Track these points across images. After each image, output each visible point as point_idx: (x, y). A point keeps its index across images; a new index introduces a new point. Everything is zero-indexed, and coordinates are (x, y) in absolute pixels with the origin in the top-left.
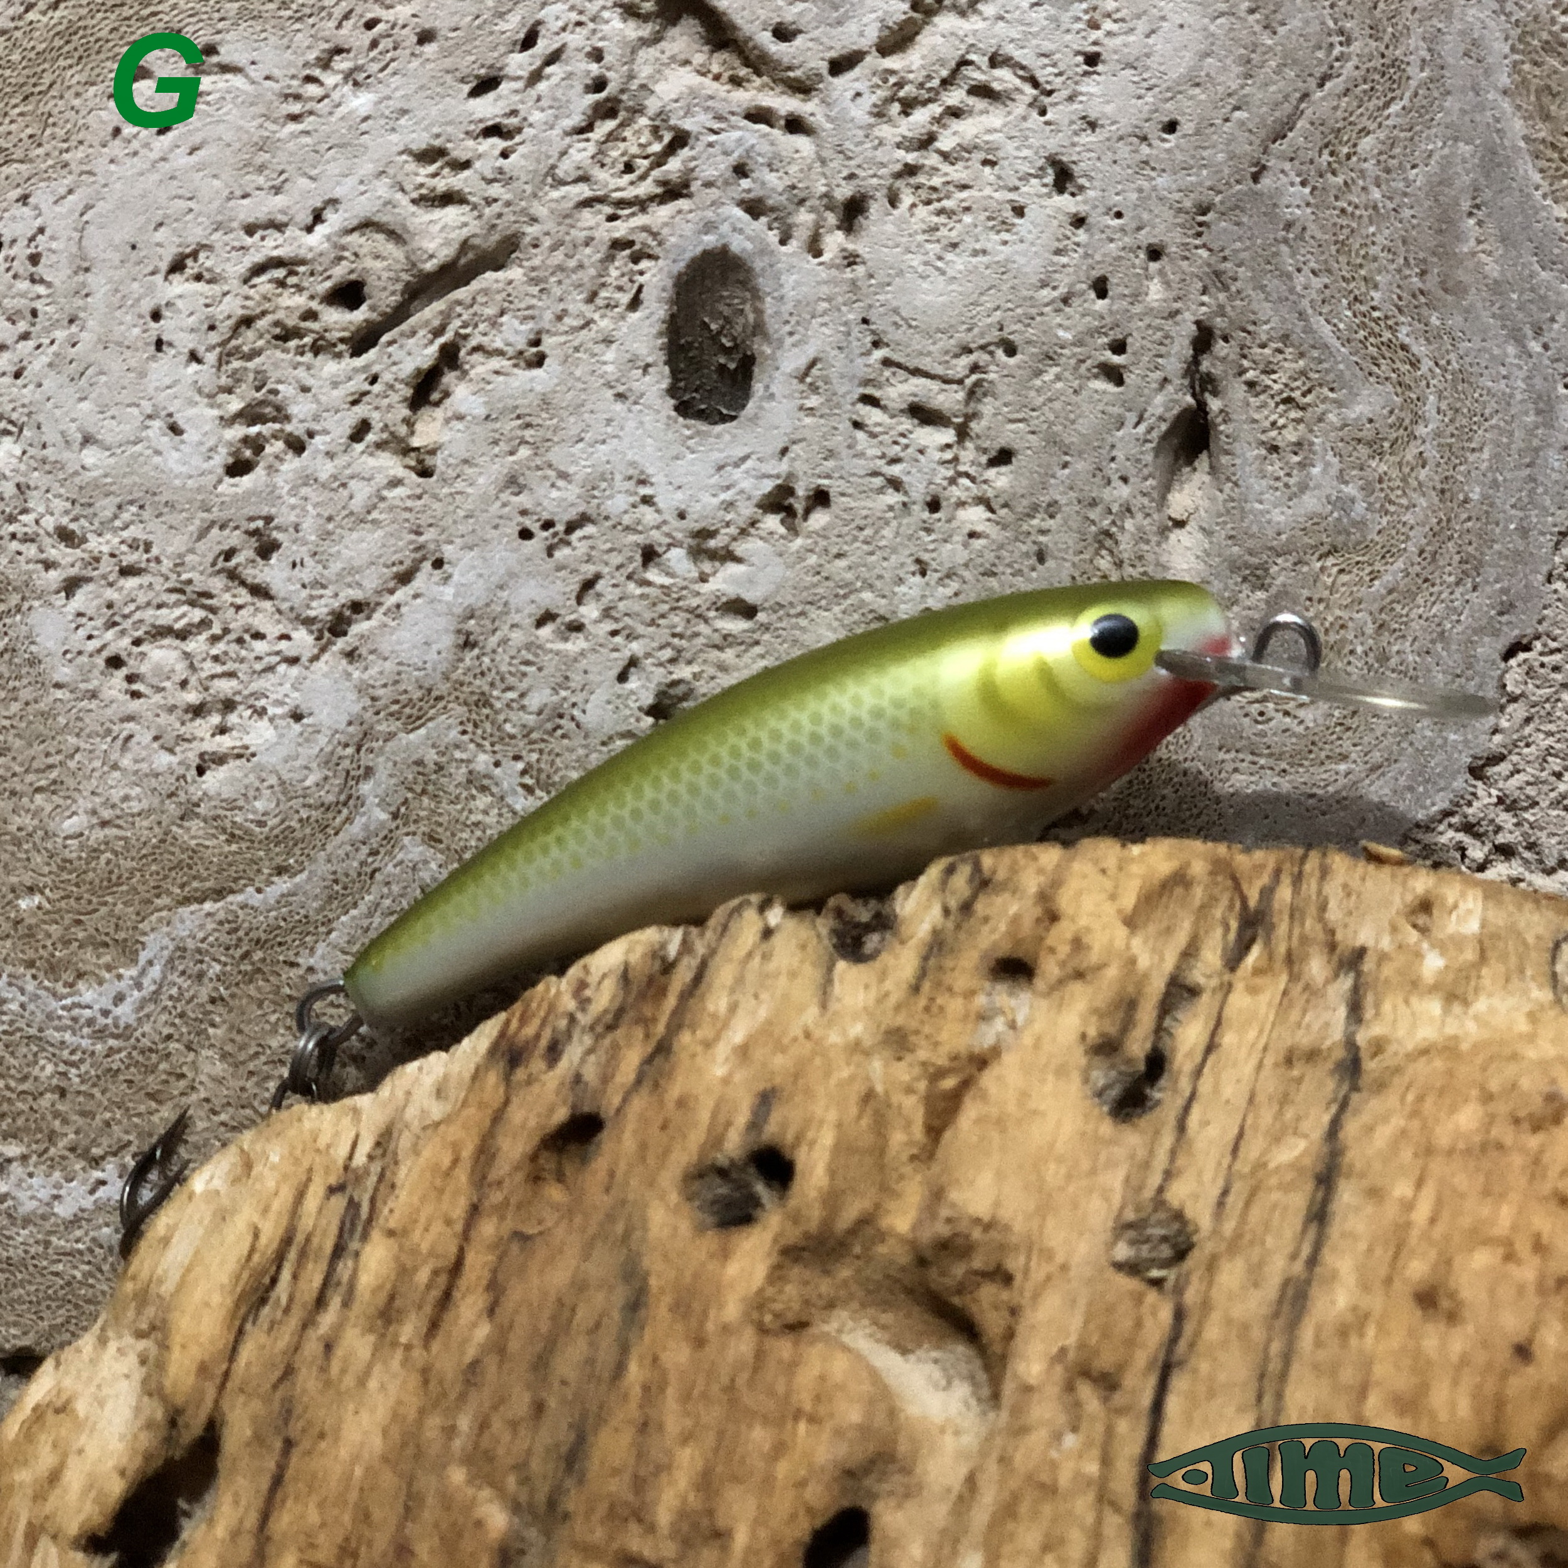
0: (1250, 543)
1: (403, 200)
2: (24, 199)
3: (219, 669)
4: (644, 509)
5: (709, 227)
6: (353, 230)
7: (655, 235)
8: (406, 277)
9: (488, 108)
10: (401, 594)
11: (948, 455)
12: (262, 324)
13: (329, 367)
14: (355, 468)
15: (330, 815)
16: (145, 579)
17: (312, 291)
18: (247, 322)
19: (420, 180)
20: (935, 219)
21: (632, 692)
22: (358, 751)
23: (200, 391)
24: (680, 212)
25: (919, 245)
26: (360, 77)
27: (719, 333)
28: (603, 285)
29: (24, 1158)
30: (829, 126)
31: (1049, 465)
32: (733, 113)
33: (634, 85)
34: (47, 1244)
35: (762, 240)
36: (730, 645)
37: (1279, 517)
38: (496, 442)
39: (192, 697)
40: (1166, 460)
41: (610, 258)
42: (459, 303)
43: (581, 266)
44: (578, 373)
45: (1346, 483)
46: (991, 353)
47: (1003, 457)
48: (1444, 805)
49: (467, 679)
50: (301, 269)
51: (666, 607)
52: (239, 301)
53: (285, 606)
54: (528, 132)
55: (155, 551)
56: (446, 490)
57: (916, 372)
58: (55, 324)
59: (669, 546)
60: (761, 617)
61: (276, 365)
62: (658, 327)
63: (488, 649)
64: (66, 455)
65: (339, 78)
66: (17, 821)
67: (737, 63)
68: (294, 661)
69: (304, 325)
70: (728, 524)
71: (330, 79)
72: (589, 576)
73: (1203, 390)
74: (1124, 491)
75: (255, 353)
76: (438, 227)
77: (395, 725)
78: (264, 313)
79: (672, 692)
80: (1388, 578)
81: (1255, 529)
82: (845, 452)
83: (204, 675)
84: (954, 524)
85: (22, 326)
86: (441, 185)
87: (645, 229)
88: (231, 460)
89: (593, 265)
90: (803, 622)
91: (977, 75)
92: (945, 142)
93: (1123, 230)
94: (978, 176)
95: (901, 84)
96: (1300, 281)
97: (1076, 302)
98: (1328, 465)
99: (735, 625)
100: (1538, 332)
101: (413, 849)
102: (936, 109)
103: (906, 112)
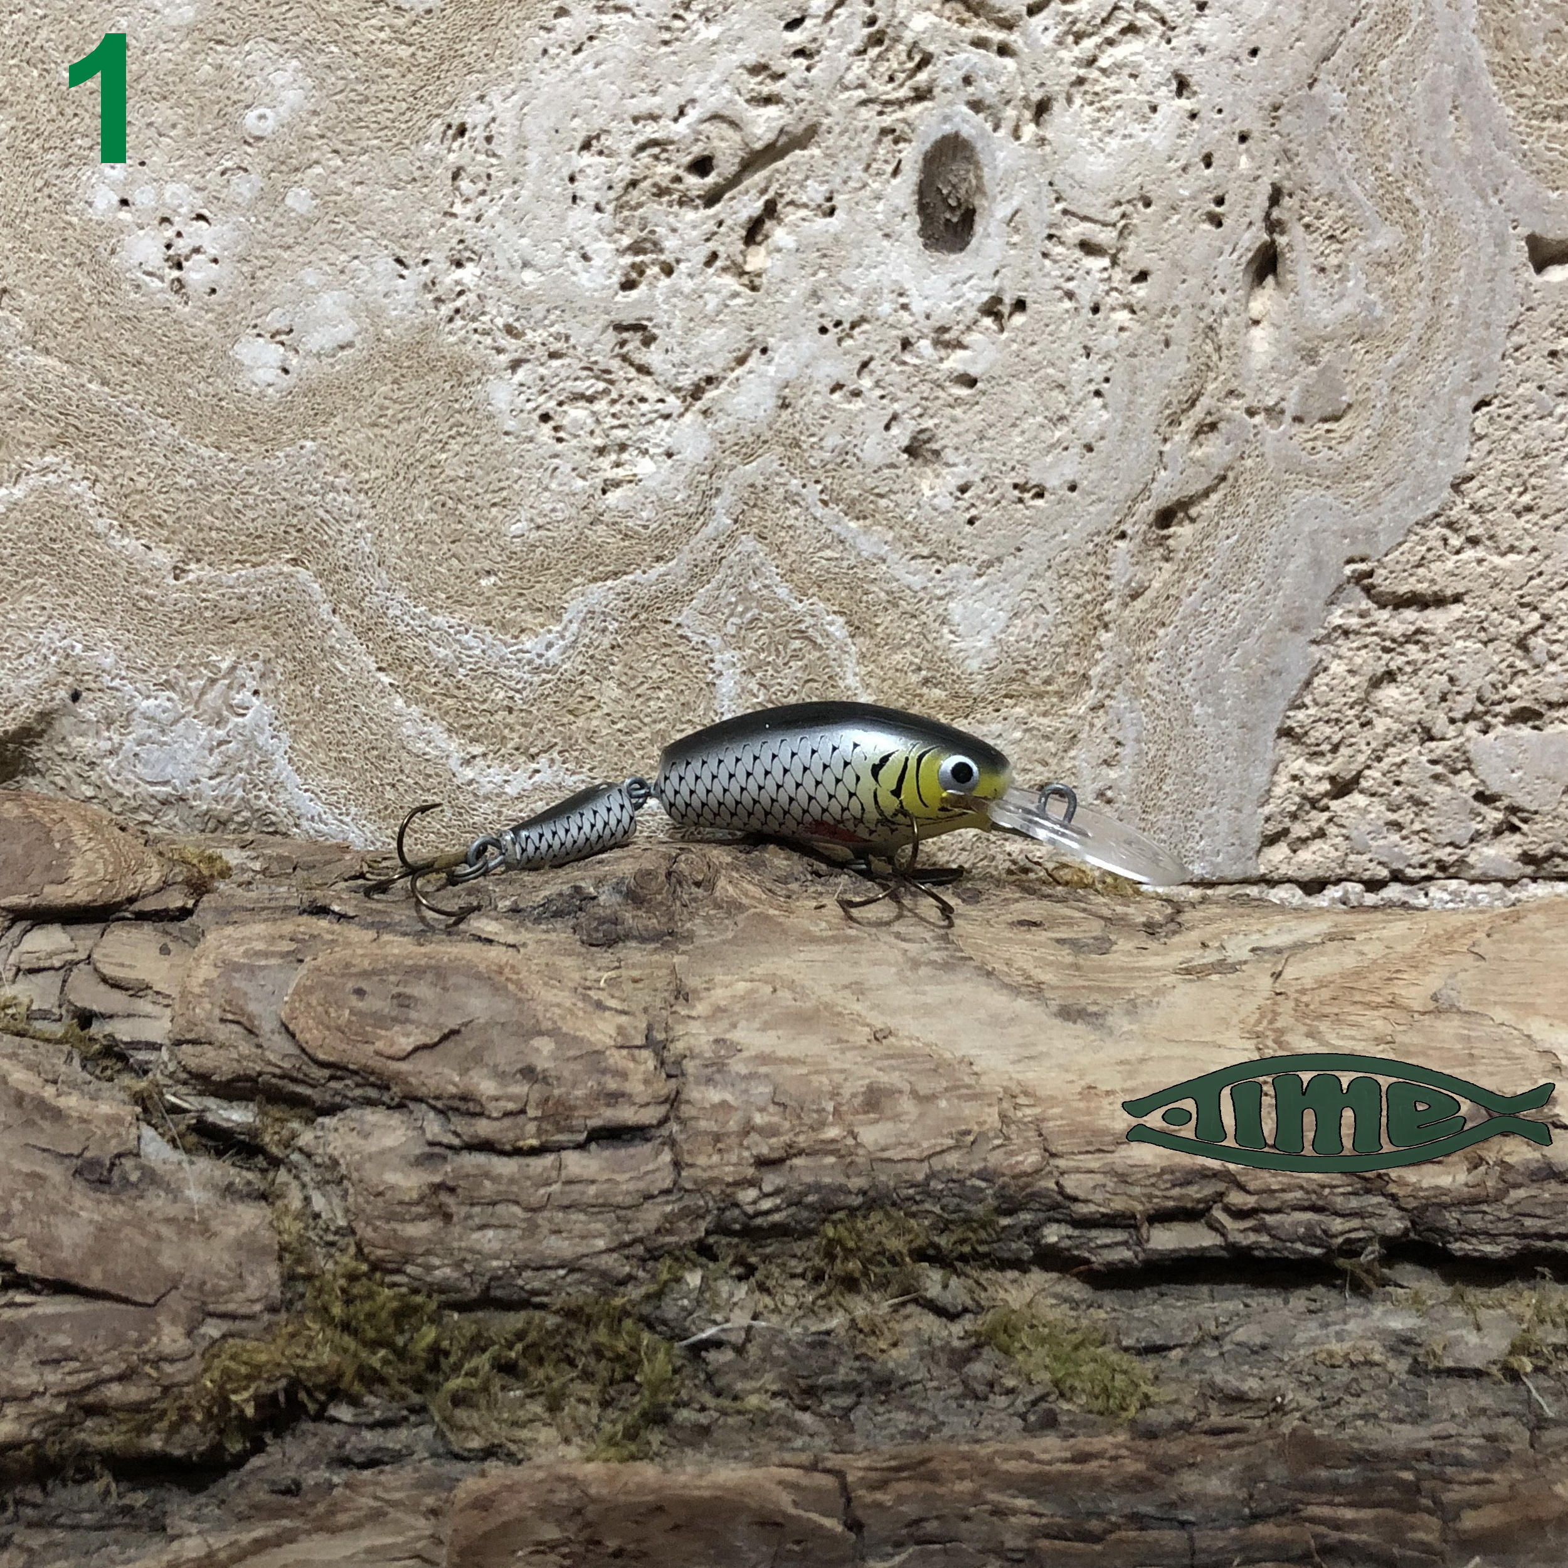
0: (1307, 334)
1: (740, 100)
2: (481, 98)
3: (616, 422)
4: (901, 312)
5: (946, 119)
6: (705, 121)
7: (909, 125)
8: (741, 153)
9: (796, 37)
10: (739, 371)
11: (1105, 275)
12: (645, 185)
13: (690, 215)
14: (709, 284)
15: (692, 521)
16: (566, 361)
17: (678, 163)
18: (634, 184)
19: (751, 86)
20: (1097, 114)
21: (894, 437)
22: (711, 477)
23: (602, 231)
24: (927, 109)
25: (1087, 132)
26: (710, 15)
27: (949, 196)
28: (875, 159)
29: (484, 755)
30: (1026, 50)
31: (1172, 283)
32: (962, 42)
33: (896, 22)
34: (500, 813)
35: (983, 130)
36: (959, 406)
37: (1326, 315)
38: (803, 268)
39: (599, 442)
40: (1250, 278)
41: (879, 141)
42: (777, 171)
43: (860, 146)
44: (858, 219)
45: (1370, 292)
46: (1135, 205)
47: (1142, 276)
48: (1436, 509)
49: (784, 429)
50: (671, 147)
52: (628, 170)
53: (661, 379)
54: (824, 53)
55: (572, 341)
56: (769, 300)
57: (1084, 218)
58: (503, 184)
59: (920, 338)
60: (980, 386)
61: (654, 213)
62: (913, 188)
63: (798, 409)
64: (511, 275)
65: (695, 16)
66: (480, 526)
68: (667, 417)
69: (672, 186)
70: (959, 323)
71: (690, 17)
72: (866, 358)
73: (1274, 231)
74: (1223, 299)
75: (640, 205)
76: (761, 120)
77: (735, 460)
78: (645, 178)
79: (920, 437)
80: (1397, 357)
81: (1310, 323)
82: (1037, 274)
83: (606, 426)
84: (1109, 322)
85: (481, 186)
86: (765, 90)
87: (904, 121)
88: (623, 279)
89: (868, 146)
90: (1009, 388)
91: (1126, 16)
92: (1104, 62)
93: (1223, 121)
94: (1126, 85)
95: (1074, 23)
96: (1340, 155)
97: (1191, 170)
98: (1358, 280)
99: (964, 392)
100: (1496, 192)
101: (748, 543)
102: (1097, 39)
103: (1076, 43)
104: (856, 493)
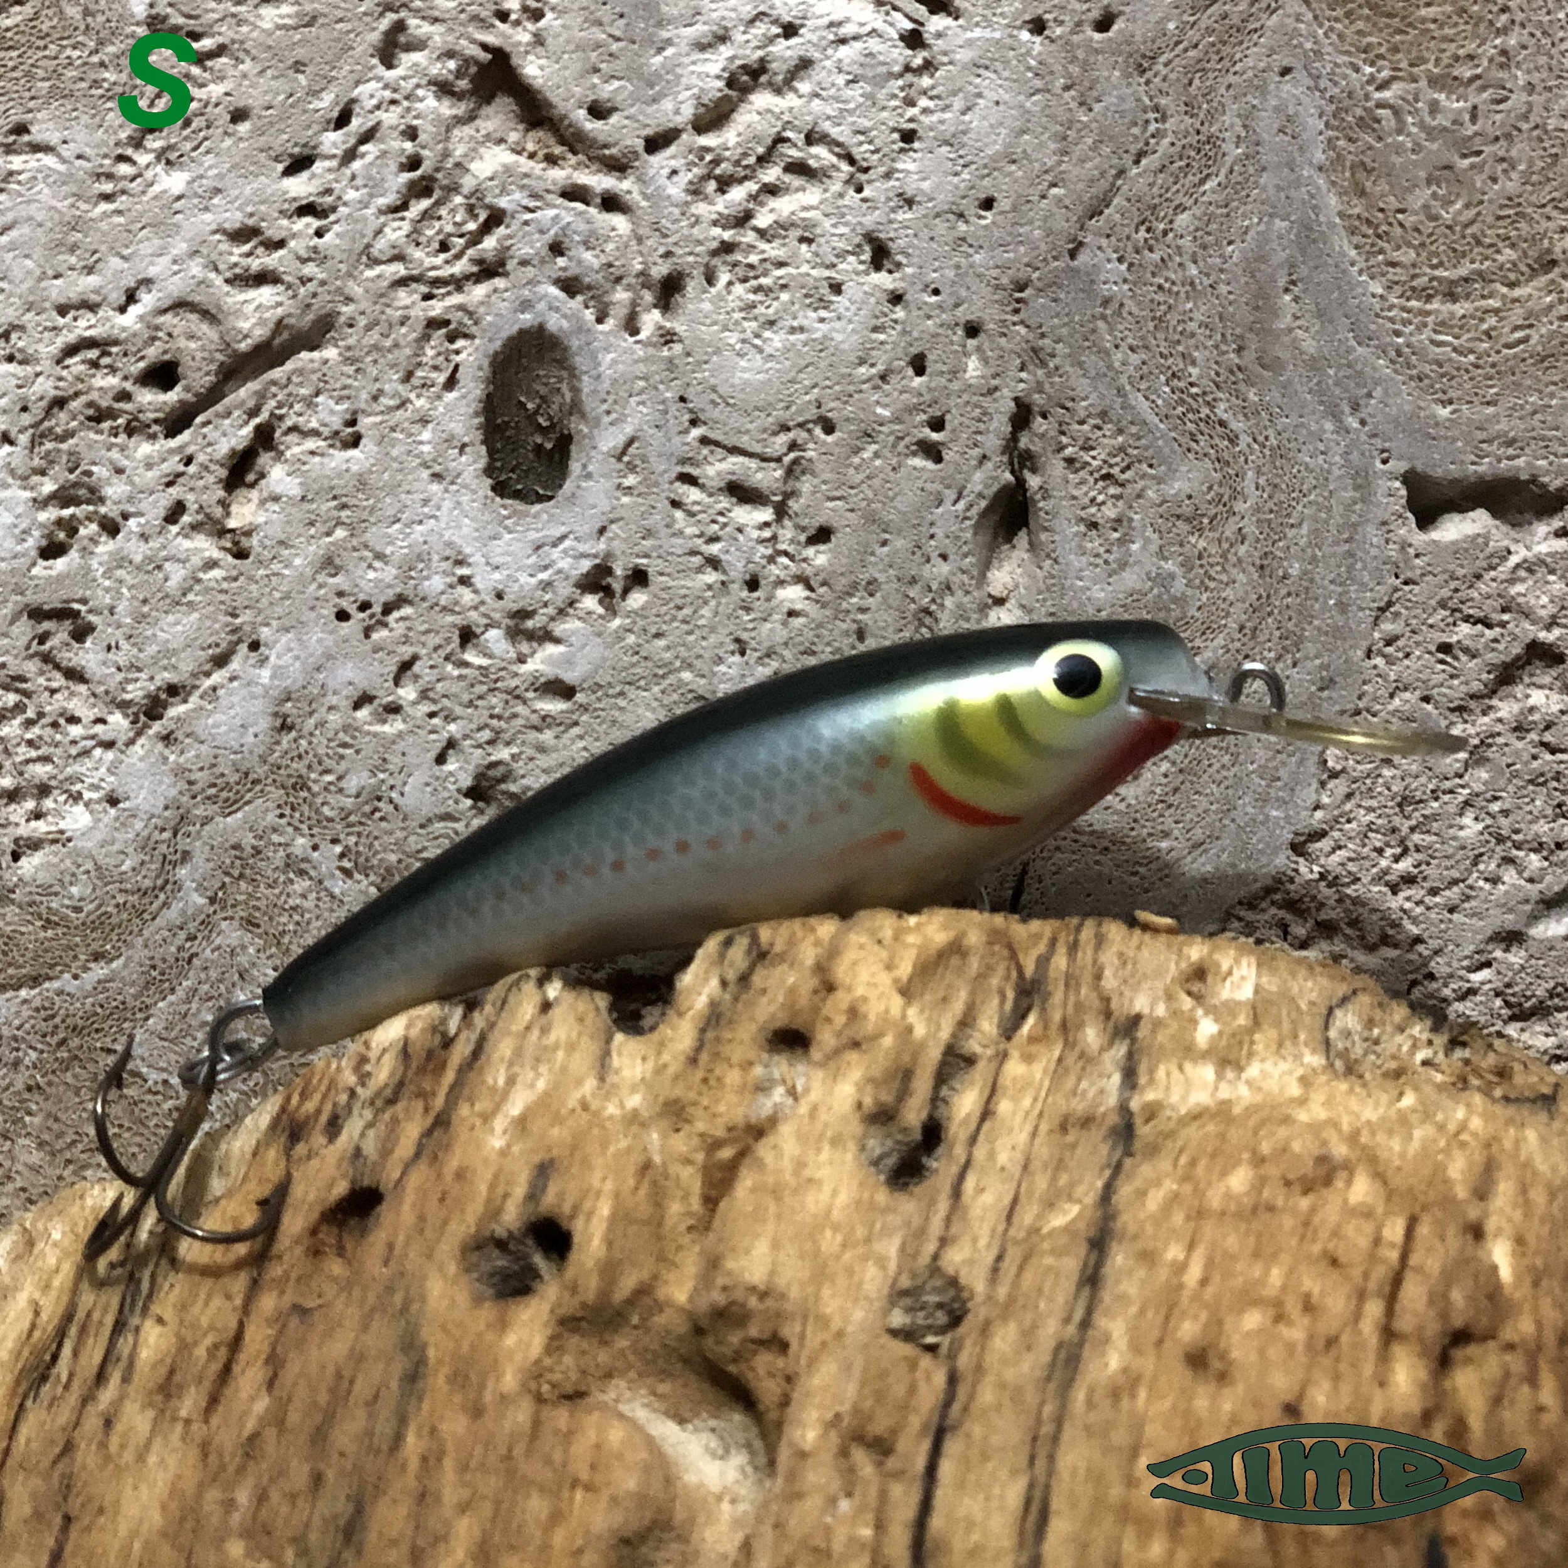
1: (218, 281)
3: (34, 754)
4: (462, 589)
5: (526, 305)
6: (165, 311)
7: (470, 314)
8: (220, 357)
9: (300, 187)
10: (217, 677)
11: (767, 534)
12: (74, 405)
13: (145, 449)
14: (172, 549)
15: (146, 900)
17: (125, 372)
19: (234, 259)
20: (752, 297)
21: (451, 774)
22: (175, 835)
23: (12, 472)
24: (495, 291)
25: (737, 323)
26: (173, 156)
27: (536, 412)
28: (419, 364)
30: (644, 204)
31: (867, 545)
32: (548, 191)
33: (449, 165)
35: (579, 319)
36: (549, 727)
37: (1099, 594)
38: (312, 524)
39: (7, 782)
40: (985, 538)
41: (426, 337)
42: (274, 383)
43: (396, 345)
44: (394, 453)
45: (1166, 559)
46: (809, 431)
47: (822, 535)
48: (1269, 882)
49: (284, 762)
50: (114, 350)
51: (485, 688)
52: (51, 383)
53: (100, 690)
54: (341, 209)
56: (261, 572)
57: (735, 450)
59: (487, 627)
60: (579, 697)
61: (90, 446)
62: (475, 406)
63: (305, 732)
65: (150, 157)
67: (552, 141)
68: (109, 745)
69: (117, 406)
70: (546, 605)
71: (143, 159)
72: (407, 657)
73: (1022, 466)
74: (944, 568)
75: (69, 434)
76: (252, 307)
77: (212, 809)
78: (77, 394)
79: (492, 773)
80: (1208, 654)
81: (1075, 605)
82: (663, 531)
83: (18, 759)
84: (774, 602)
86: (255, 264)
87: (461, 308)
88: (44, 543)
89: (408, 345)
90: (622, 703)
91: (793, 152)
92: (762, 220)
93: (940, 306)
94: (795, 254)
95: (716, 162)
96: (1118, 357)
97: (894, 379)
98: (1147, 541)
99: (554, 706)
100: (1355, 407)
101: (230, 934)
102: (752, 187)
103: (722, 190)
104: (393, 858)
